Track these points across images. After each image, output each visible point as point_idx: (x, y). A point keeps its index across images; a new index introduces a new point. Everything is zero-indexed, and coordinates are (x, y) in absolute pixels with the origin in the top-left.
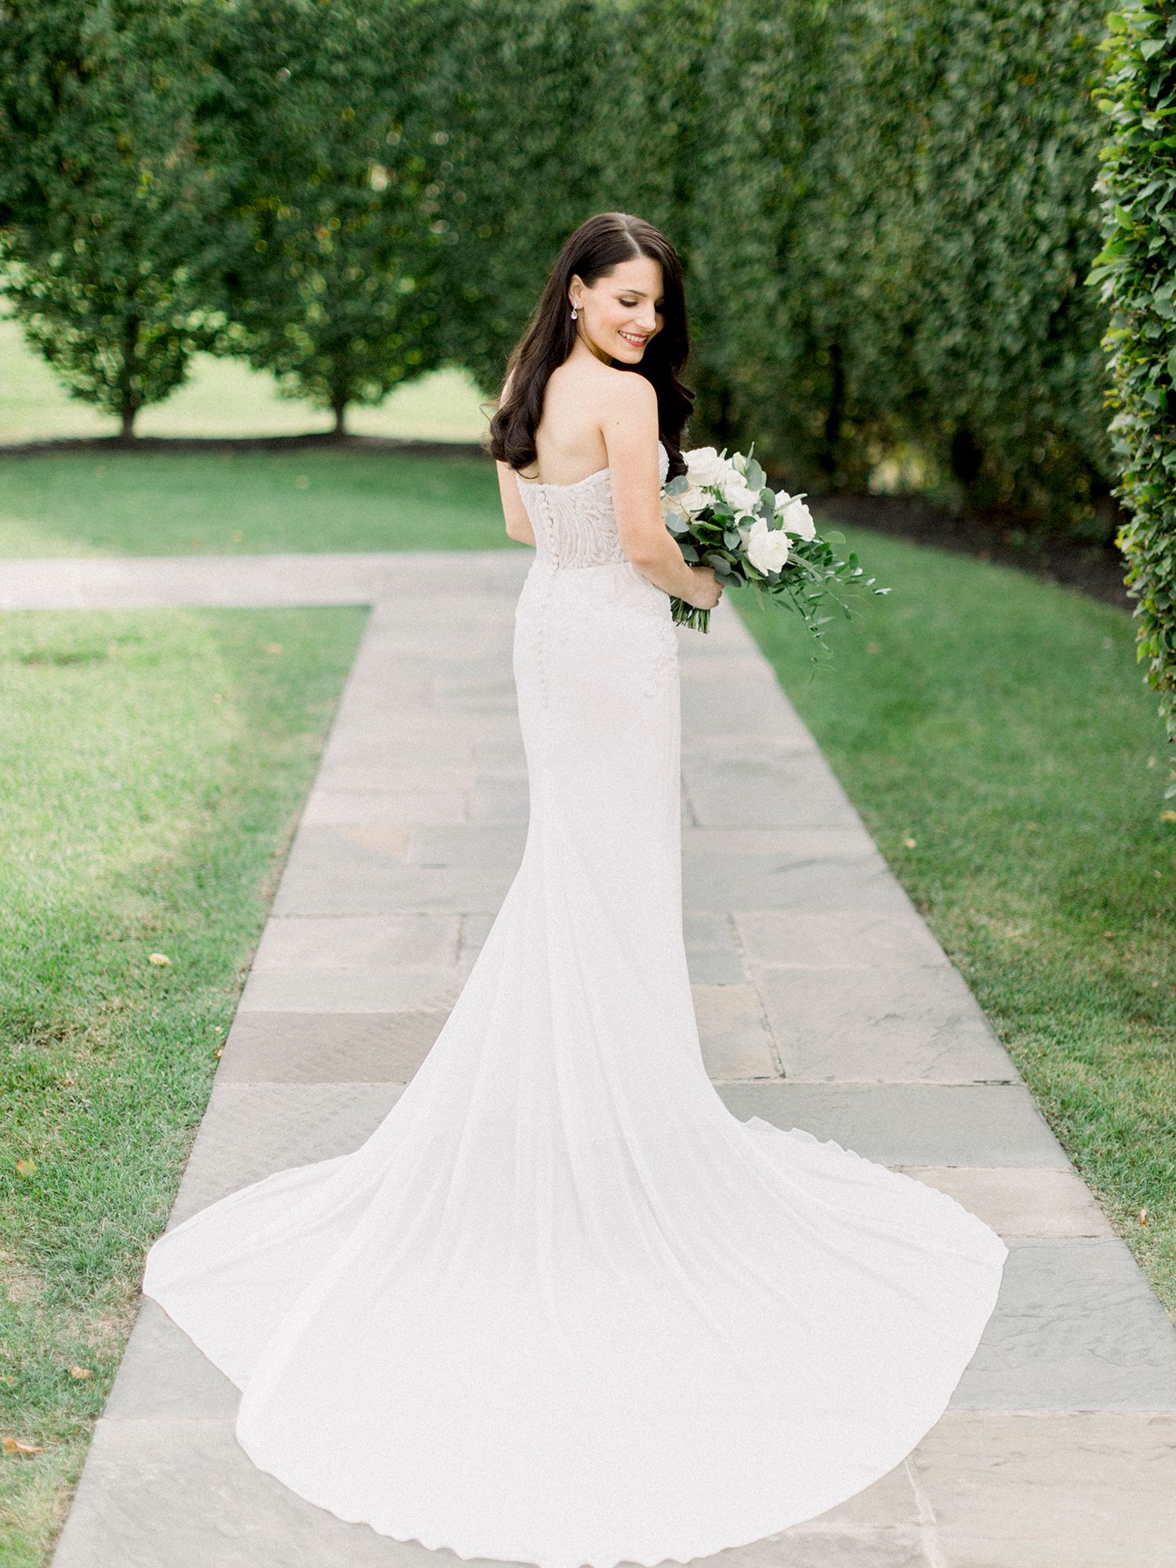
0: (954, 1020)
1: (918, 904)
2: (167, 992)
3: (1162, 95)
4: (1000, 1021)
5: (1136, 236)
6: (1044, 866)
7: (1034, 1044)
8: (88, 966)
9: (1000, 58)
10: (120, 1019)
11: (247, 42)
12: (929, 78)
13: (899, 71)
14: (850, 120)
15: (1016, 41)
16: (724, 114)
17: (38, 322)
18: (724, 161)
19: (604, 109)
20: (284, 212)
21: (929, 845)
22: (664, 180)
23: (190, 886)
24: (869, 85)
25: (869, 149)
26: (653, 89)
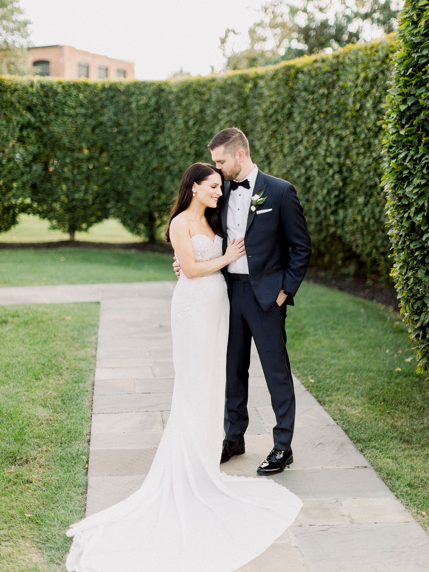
0: (343, 445)
1: (320, 402)
2: (61, 444)
3: (407, 123)
4: (359, 445)
5: (398, 170)
6: (361, 388)
7: (373, 453)
8: (31, 435)
9: (313, 108)
10: (47, 454)
11: (39, 102)
12: (287, 115)
15: (318, 101)
16: (212, 127)
19: (168, 125)
21: (319, 382)
24: (265, 116)
25: (266, 139)
26: (186, 118)
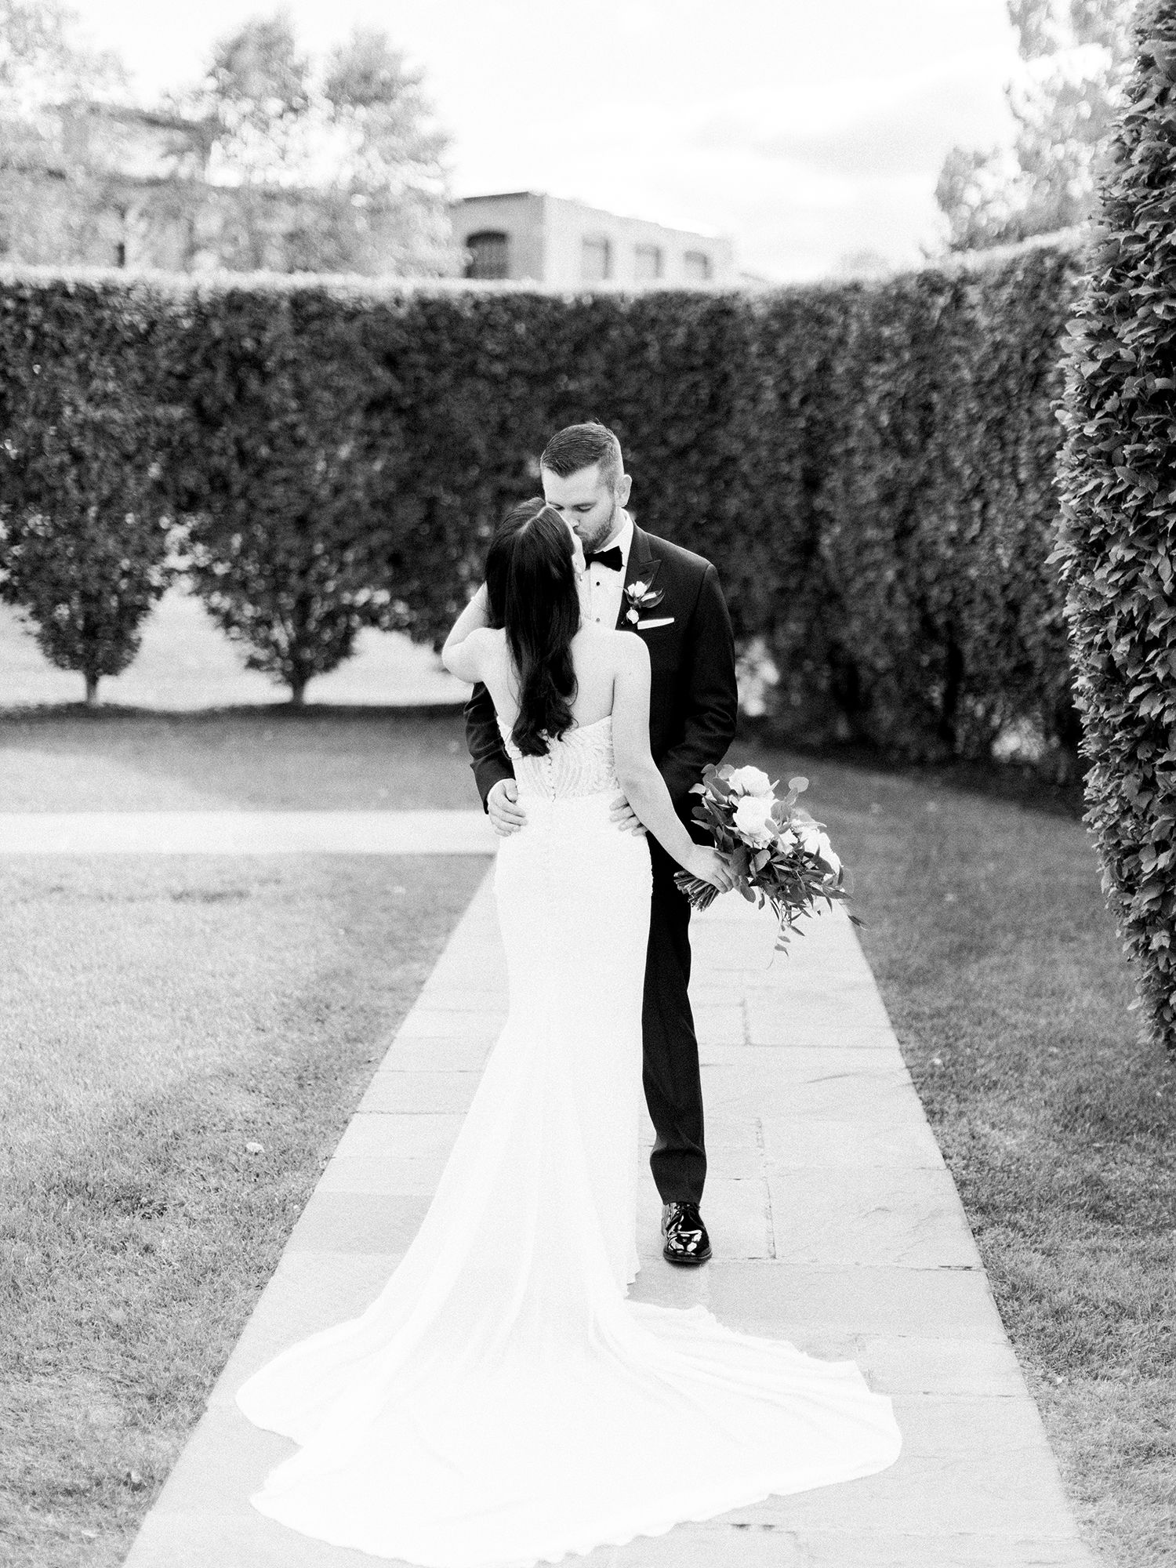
0: (939, 1213)
1: (931, 1114)
2: (257, 1175)
4: (979, 1217)
7: (1002, 1237)
8: (194, 1151)
10: (214, 1197)
11: (415, 343)
12: (1030, 378)
13: (1004, 371)
14: (960, 415)
16: (848, 410)
17: (216, 599)
18: (850, 453)
19: (740, 403)
20: (447, 499)
21: (954, 1064)
22: (795, 469)
23: (292, 1086)
24: (977, 383)
25: (976, 442)
26: (785, 386)
